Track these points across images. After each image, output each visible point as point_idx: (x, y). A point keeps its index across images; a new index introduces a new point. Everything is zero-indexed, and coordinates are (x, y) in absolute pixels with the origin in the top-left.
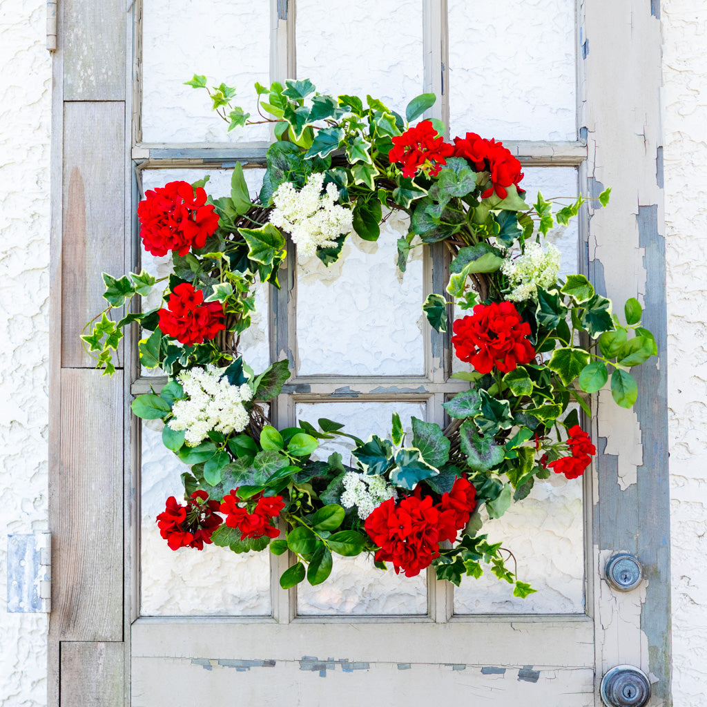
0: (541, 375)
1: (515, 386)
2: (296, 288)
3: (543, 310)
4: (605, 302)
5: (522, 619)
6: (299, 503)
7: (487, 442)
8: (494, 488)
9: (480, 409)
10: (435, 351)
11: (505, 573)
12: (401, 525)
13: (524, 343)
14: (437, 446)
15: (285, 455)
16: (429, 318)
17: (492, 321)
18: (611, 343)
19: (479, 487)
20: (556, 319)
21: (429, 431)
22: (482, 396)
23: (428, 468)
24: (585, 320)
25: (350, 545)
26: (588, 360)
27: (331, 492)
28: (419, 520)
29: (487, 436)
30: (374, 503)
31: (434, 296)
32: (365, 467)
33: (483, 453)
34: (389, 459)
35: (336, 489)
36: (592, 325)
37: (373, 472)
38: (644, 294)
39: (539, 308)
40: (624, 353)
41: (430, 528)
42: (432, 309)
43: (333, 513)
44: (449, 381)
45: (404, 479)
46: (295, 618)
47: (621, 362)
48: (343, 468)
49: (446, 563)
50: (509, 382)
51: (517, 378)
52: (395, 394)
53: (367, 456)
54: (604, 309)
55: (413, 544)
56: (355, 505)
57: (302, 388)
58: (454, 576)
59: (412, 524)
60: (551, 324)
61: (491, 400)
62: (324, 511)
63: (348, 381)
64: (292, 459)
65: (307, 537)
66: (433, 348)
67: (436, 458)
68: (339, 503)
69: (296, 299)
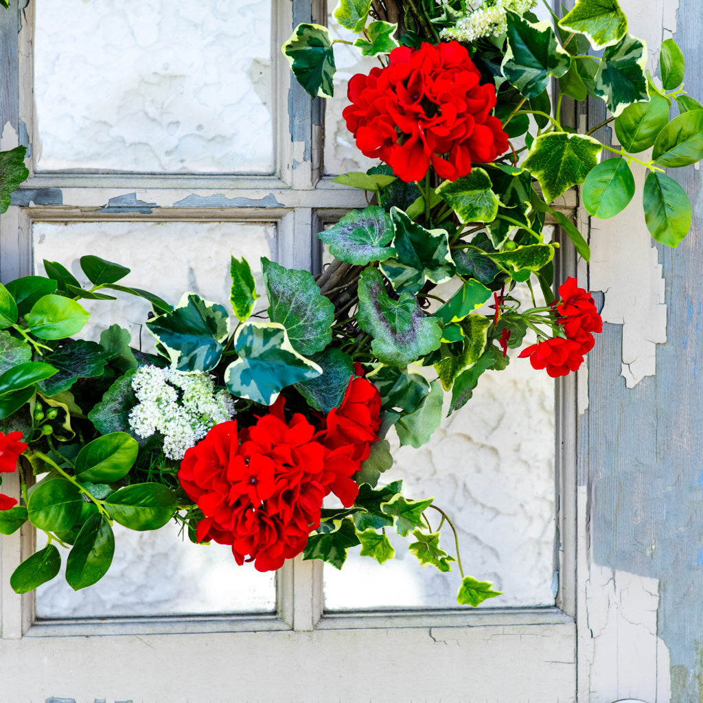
0: (511, 185)
1: (463, 204)
2: (34, 5)
3: (518, 59)
4: (637, 46)
5: (447, 621)
6: (48, 430)
7: (407, 309)
8: (411, 391)
9: (393, 245)
10: (296, 129)
11: (440, 558)
12: (252, 477)
13: (489, 123)
14: (308, 313)
15: (21, 337)
16: (295, 69)
17: (429, 79)
18: (637, 123)
19: (385, 391)
20: (544, 77)
21: (294, 283)
22: (396, 222)
23: (300, 363)
24: (601, 80)
25: (148, 510)
26: (598, 156)
27: (109, 406)
28: (286, 465)
29: (405, 296)
30: (193, 426)
31: (310, 27)
32: (174, 354)
33: (398, 331)
34: (221, 341)
35: (120, 399)
36: (613, 90)
37: (190, 366)
38: (674, 31)
39: (509, 55)
40: (666, 141)
41: (308, 479)
42: (304, 52)
43: (116, 449)
44: (321, 184)
45: (253, 382)
46: (33, 625)
47: (660, 159)
48: (132, 358)
49: (322, 533)
50: (450, 196)
51: (468, 189)
52: (222, 208)
53: (177, 334)
54: (634, 59)
55: (277, 515)
56: (157, 432)
57: (46, 196)
58: (333, 552)
59: (276, 476)
60: (532, 86)
61: (412, 229)
62: (99, 446)
63: (134, 182)
64: (36, 344)
65: (66, 498)
66: (292, 122)
67: (308, 336)
68: (126, 427)
69: (33, 24)
